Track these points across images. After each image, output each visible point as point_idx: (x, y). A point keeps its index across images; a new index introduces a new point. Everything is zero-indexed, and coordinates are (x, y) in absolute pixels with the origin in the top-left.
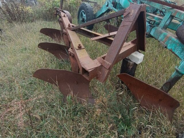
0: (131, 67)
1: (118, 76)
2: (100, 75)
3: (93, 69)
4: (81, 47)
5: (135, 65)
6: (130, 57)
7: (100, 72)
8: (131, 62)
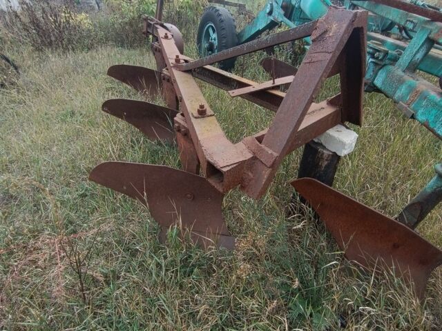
0: (326, 163)
1: (293, 184)
2: (250, 180)
3: (233, 166)
4: (205, 111)
5: (336, 158)
6: (322, 139)
7: (250, 174)
8: (324, 151)
